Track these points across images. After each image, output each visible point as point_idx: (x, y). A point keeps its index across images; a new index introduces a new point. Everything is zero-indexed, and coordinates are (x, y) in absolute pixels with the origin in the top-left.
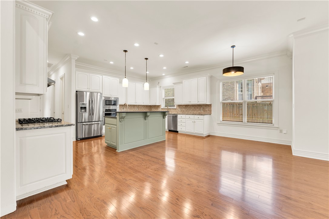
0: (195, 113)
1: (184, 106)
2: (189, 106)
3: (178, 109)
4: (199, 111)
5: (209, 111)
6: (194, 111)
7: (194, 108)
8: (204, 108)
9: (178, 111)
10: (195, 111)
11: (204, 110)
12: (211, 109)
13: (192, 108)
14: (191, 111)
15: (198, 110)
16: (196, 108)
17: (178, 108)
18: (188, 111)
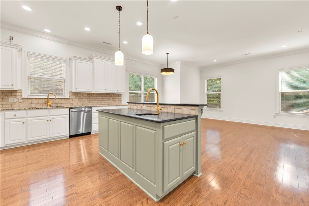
0: (103, 104)
1: (86, 95)
2: (95, 95)
3: (74, 100)
4: (109, 102)
5: (119, 101)
6: (101, 102)
7: (101, 98)
8: (114, 98)
9: (72, 102)
10: (104, 102)
11: (114, 100)
12: (121, 98)
13: (99, 97)
14: (97, 102)
15: (107, 100)
16: (105, 98)
17: (74, 97)
18: (93, 102)
